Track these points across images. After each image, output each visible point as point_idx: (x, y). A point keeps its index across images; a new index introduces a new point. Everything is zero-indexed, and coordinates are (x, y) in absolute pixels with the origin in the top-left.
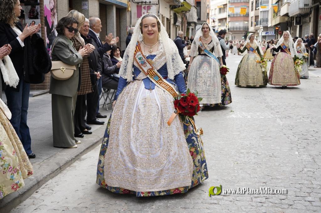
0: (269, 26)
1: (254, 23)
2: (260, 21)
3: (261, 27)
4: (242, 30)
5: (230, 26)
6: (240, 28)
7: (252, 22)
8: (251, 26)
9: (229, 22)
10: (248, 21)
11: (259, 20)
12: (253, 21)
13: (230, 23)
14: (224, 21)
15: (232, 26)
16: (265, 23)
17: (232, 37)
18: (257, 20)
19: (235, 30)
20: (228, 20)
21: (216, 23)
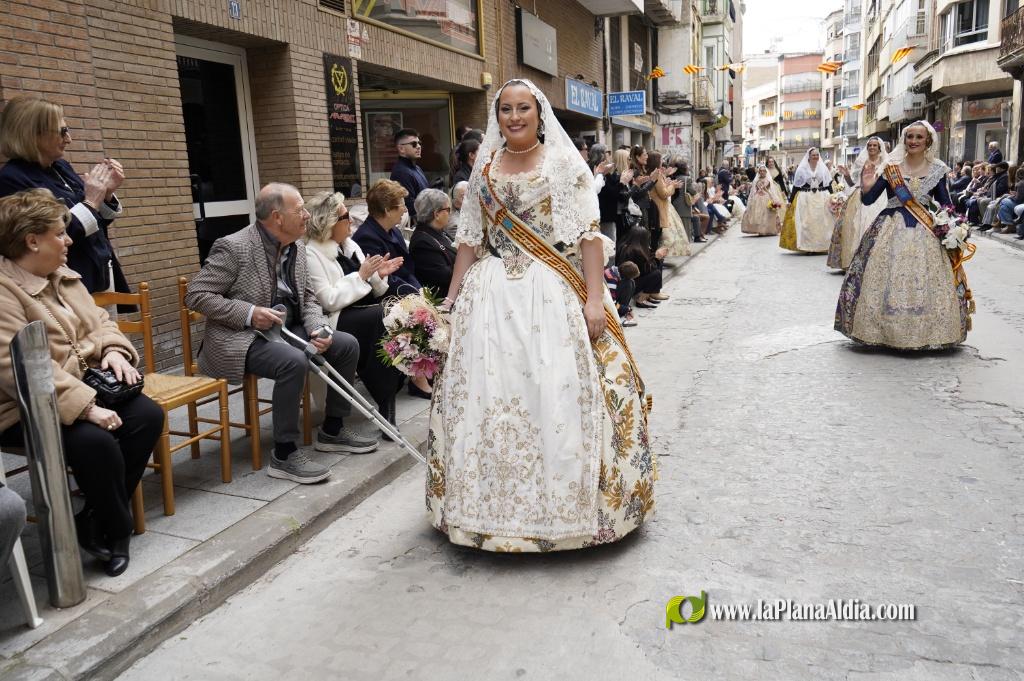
0: (859, 137)
1: (831, 131)
2: (843, 128)
3: (844, 139)
4: (806, 144)
5: (783, 139)
6: (803, 141)
7: (827, 130)
8: (826, 137)
9: (781, 131)
10: (819, 127)
11: (841, 125)
12: (830, 126)
13: (783, 133)
14: (772, 128)
15: (788, 138)
16: (852, 131)
17: (788, 160)
18: (837, 125)
19: (794, 145)
20: (780, 127)
21: (754, 133)
